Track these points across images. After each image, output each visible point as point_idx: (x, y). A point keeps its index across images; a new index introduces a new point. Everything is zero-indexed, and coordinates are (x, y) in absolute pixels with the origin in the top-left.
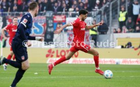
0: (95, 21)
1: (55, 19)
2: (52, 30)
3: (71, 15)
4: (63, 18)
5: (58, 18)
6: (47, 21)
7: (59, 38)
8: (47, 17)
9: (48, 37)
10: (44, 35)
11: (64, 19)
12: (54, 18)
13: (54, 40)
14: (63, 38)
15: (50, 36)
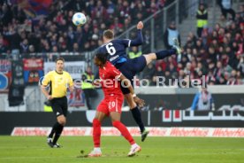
0: (91, 67)
1: (26, 65)
2: (21, 82)
3: (51, 57)
4: (38, 63)
5: (32, 64)
6: (13, 68)
7: (33, 95)
8: (13, 62)
9: (16, 93)
10: (8, 90)
11: (40, 65)
12: (24, 62)
13: (25, 98)
14: (40, 94)
15: (18, 92)
